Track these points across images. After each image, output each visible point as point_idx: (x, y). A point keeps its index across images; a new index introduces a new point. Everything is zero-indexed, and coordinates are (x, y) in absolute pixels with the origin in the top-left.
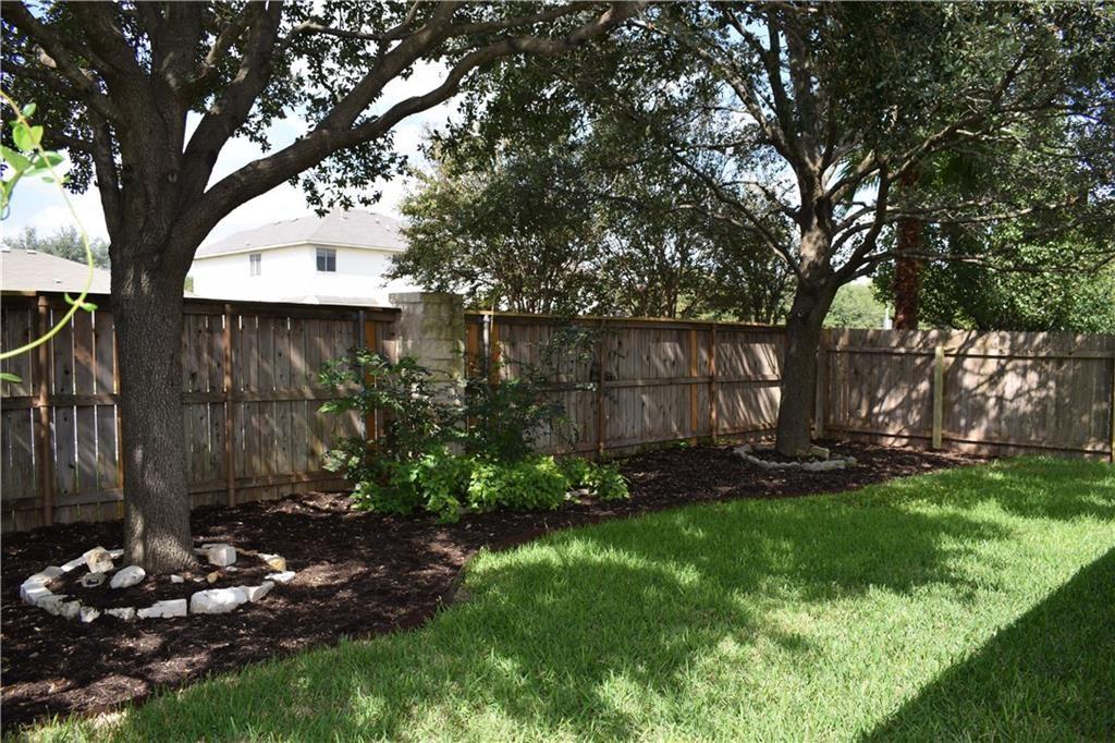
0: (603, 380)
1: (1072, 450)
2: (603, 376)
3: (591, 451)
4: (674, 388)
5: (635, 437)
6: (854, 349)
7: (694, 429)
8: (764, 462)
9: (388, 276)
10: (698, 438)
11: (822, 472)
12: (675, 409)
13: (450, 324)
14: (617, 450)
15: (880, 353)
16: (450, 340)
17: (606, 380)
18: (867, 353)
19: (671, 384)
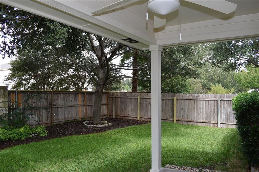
0: (52, 106)
1: (166, 120)
2: (52, 105)
3: (50, 123)
4: (74, 107)
5: (62, 119)
6: (121, 97)
7: (80, 117)
8: (88, 125)
9: (5, 80)
10: (81, 119)
11: (101, 127)
12: (74, 112)
13: (4, 94)
14: (57, 123)
15: (127, 98)
16: (4, 98)
17: (53, 106)
18: (124, 98)
19: (73, 106)
